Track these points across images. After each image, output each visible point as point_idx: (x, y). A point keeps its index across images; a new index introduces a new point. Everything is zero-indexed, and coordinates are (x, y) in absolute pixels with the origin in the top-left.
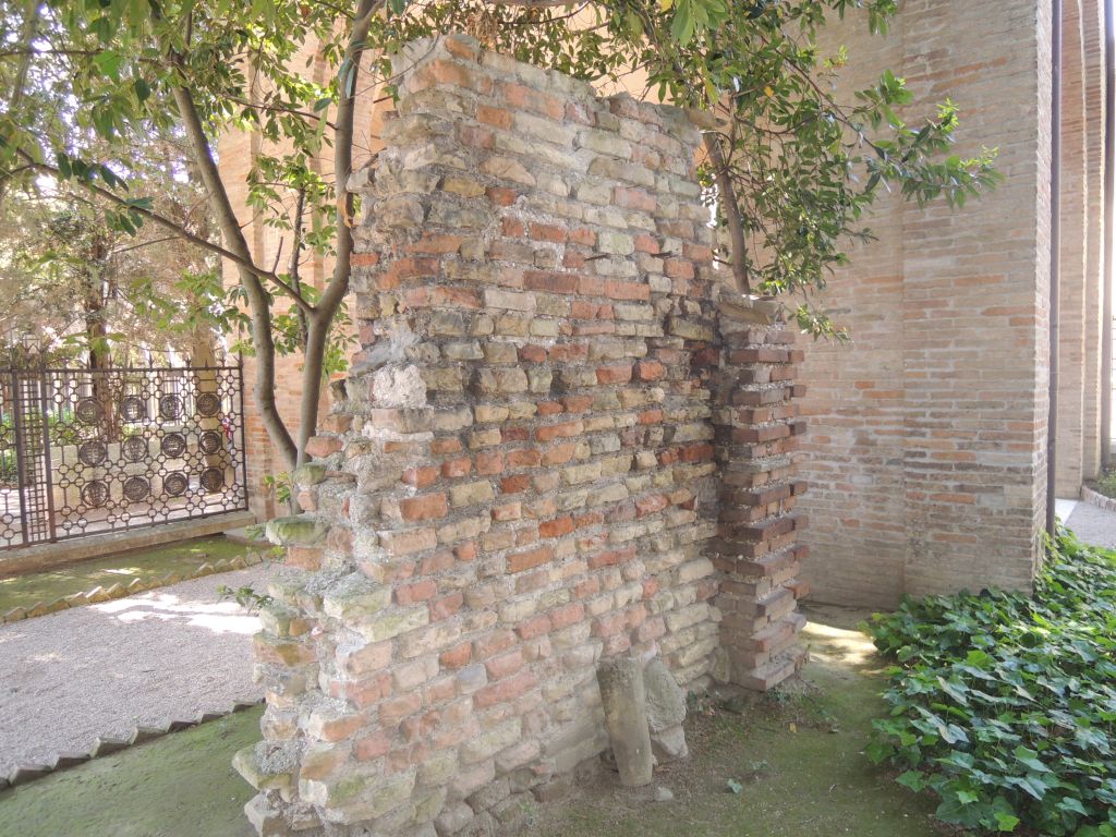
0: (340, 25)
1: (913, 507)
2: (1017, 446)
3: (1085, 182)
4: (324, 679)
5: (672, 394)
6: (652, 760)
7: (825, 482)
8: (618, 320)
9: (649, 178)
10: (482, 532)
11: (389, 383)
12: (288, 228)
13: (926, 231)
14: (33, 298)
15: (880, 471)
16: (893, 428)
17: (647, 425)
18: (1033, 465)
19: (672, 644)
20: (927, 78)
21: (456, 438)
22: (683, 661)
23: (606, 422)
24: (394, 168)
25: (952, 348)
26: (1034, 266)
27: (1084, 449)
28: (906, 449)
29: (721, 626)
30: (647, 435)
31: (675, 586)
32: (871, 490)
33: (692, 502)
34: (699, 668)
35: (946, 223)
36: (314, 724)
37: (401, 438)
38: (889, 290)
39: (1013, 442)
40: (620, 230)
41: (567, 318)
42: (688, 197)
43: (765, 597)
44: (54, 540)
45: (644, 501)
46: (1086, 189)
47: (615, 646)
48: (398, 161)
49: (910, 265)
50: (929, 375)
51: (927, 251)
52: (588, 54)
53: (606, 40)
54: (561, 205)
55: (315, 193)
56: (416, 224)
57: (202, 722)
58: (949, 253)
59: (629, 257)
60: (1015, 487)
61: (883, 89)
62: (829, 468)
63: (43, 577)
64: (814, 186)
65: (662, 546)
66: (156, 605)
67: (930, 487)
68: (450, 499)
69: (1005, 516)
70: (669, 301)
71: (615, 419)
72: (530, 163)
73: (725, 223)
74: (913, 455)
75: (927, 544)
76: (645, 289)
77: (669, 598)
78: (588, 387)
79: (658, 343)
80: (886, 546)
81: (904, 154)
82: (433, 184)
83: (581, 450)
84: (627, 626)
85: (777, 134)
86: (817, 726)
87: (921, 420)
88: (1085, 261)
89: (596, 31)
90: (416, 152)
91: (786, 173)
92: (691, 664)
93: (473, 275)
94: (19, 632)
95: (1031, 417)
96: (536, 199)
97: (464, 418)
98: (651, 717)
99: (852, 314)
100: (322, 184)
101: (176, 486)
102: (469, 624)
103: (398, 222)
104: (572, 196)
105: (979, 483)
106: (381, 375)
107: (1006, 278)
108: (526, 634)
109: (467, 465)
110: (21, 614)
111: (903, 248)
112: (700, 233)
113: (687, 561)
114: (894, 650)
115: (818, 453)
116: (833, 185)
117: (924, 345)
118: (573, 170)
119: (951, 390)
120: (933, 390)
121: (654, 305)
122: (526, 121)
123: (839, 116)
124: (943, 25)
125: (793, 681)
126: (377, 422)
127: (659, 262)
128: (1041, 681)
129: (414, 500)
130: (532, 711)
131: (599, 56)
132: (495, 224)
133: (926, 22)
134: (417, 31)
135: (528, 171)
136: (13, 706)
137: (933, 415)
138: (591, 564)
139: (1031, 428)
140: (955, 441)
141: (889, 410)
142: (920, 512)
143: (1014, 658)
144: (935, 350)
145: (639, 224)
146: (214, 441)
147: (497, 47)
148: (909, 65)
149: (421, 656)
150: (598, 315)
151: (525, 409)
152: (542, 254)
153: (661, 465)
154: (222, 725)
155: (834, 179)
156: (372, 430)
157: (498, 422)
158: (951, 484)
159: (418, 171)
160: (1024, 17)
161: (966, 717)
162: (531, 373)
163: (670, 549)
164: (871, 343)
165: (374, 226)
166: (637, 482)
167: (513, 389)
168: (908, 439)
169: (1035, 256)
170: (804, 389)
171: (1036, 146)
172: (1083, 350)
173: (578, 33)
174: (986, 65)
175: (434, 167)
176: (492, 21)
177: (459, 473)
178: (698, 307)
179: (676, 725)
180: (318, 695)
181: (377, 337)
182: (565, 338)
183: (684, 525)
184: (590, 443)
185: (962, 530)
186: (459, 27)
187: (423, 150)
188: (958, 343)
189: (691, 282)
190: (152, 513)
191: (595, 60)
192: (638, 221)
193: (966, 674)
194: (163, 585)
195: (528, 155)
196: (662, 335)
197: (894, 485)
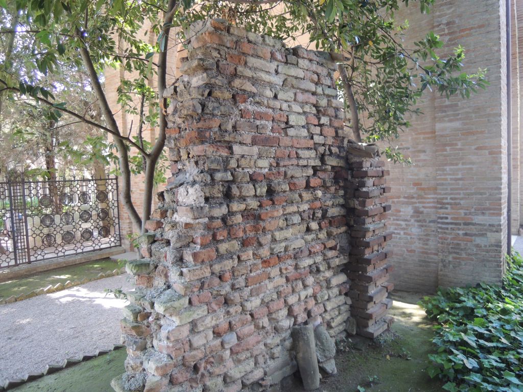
0: (161, 15)
1: (442, 244)
2: (494, 214)
3: (518, 83)
4: (155, 343)
5: (325, 193)
6: (319, 376)
7: (398, 232)
8: (298, 157)
9: (313, 87)
10: (233, 267)
11: (186, 193)
12: (137, 114)
13: (446, 109)
14: (20, 146)
15: (426, 226)
16: (431, 205)
17: (314, 210)
18: (501, 223)
19: (327, 317)
20: (446, 35)
21: (219, 220)
22: (333, 325)
23: (293, 208)
24: (186, 86)
25: (460, 166)
26: (500, 126)
27: (520, 210)
28: (438, 216)
29: (351, 306)
30: (314, 214)
31: (328, 288)
32: (421, 235)
33: (336, 246)
34: (341, 328)
35: (456, 105)
36: (151, 366)
37: (192, 222)
38: (428, 138)
39: (492, 212)
40: (299, 113)
41: (274, 158)
42: (332, 96)
43: (373, 292)
44: (30, 262)
45: (313, 247)
46: (519, 86)
47: (300, 320)
48: (188, 82)
49: (439, 126)
50: (449, 179)
51: (446, 119)
52: (280, 26)
53: (289, 20)
54: (270, 102)
55: (149, 97)
56: (198, 114)
57: (99, 355)
58: (458, 120)
59: (303, 127)
60: (493, 234)
61: (429, 41)
62: (400, 225)
63: (24, 281)
64: (394, 89)
65: (322, 269)
66: (78, 294)
67: (450, 234)
68: (217, 250)
69: (488, 248)
70: (323, 148)
71: (298, 207)
72: (254, 81)
73: (348, 107)
74: (442, 218)
75: (449, 261)
76: (312, 142)
77: (326, 294)
78: (285, 192)
79: (318, 168)
80: (429, 262)
81: (439, 73)
82: (206, 93)
83: (281, 223)
84: (306, 309)
85: (374, 64)
86: (400, 356)
87: (445, 201)
88: (519, 121)
89: (284, 15)
90: (197, 78)
91: (380, 83)
92: (337, 326)
93: (227, 138)
94: (12, 308)
95: (500, 199)
96: (257, 99)
97: (224, 210)
98: (318, 355)
99: (410, 150)
100: (153, 92)
101: (87, 235)
102: (228, 313)
103: (189, 113)
104: (276, 97)
105: (475, 232)
106: (182, 190)
107: (487, 132)
108: (256, 316)
109: (225, 233)
110: (13, 299)
111: (435, 118)
112: (338, 113)
113: (334, 275)
114: (436, 316)
115: (395, 218)
116: (403, 88)
117: (446, 165)
118: (275, 84)
119: (460, 186)
120: (452, 187)
121: (316, 150)
122: (252, 61)
123: (406, 54)
124: (453, 9)
125: (387, 332)
126: (180, 213)
127: (318, 129)
128: (513, 334)
129: (199, 252)
130: (260, 354)
131: (286, 27)
132: (237, 112)
133: (445, 8)
134: (198, 17)
135: (253, 85)
136: (8, 347)
137: (451, 199)
138: (287, 280)
139: (500, 205)
140: (462, 212)
141: (429, 196)
142: (446, 246)
143: (497, 321)
144: (452, 167)
145: (308, 110)
146: (105, 214)
147: (237, 24)
148: (437, 29)
149: (203, 331)
150: (289, 156)
151: (254, 204)
152: (261, 126)
153: (321, 229)
154: (108, 357)
155: (403, 85)
156: (177, 217)
157: (241, 211)
158: (461, 232)
159: (199, 87)
160: (493, 4)
161: (476, 353)
162: (257, 186)
163: (326, 270)
164: (420, 164)
165: (177, 115)
166: (309, 237)
167: (247, 195)
168: (439, 211)
169: (501, 121)
170: (390, 189)
171: (500, 67)
172: (519, 164)
173: (275, 16)
174: (474, 28)
175: (207, 85)
176: (234, 12)
177: (222, 238)
178: (337, 150)
179: (331, 358)
180: (153, 351)
181: (179, 170)
182: (273, 168)
183: (332, 258)
184: (286, 219)
185: (466, 255)
186: (218, 15)
187: (201, 76)
188: (463, 164)
189: (333, 138)
190: (76, 248)
191: (284, 29)
192: (307, 108)
193: (474, 330)
194: (81, 284)
195: (253, 77)
196: (320, 164)
197: (432, 233)
